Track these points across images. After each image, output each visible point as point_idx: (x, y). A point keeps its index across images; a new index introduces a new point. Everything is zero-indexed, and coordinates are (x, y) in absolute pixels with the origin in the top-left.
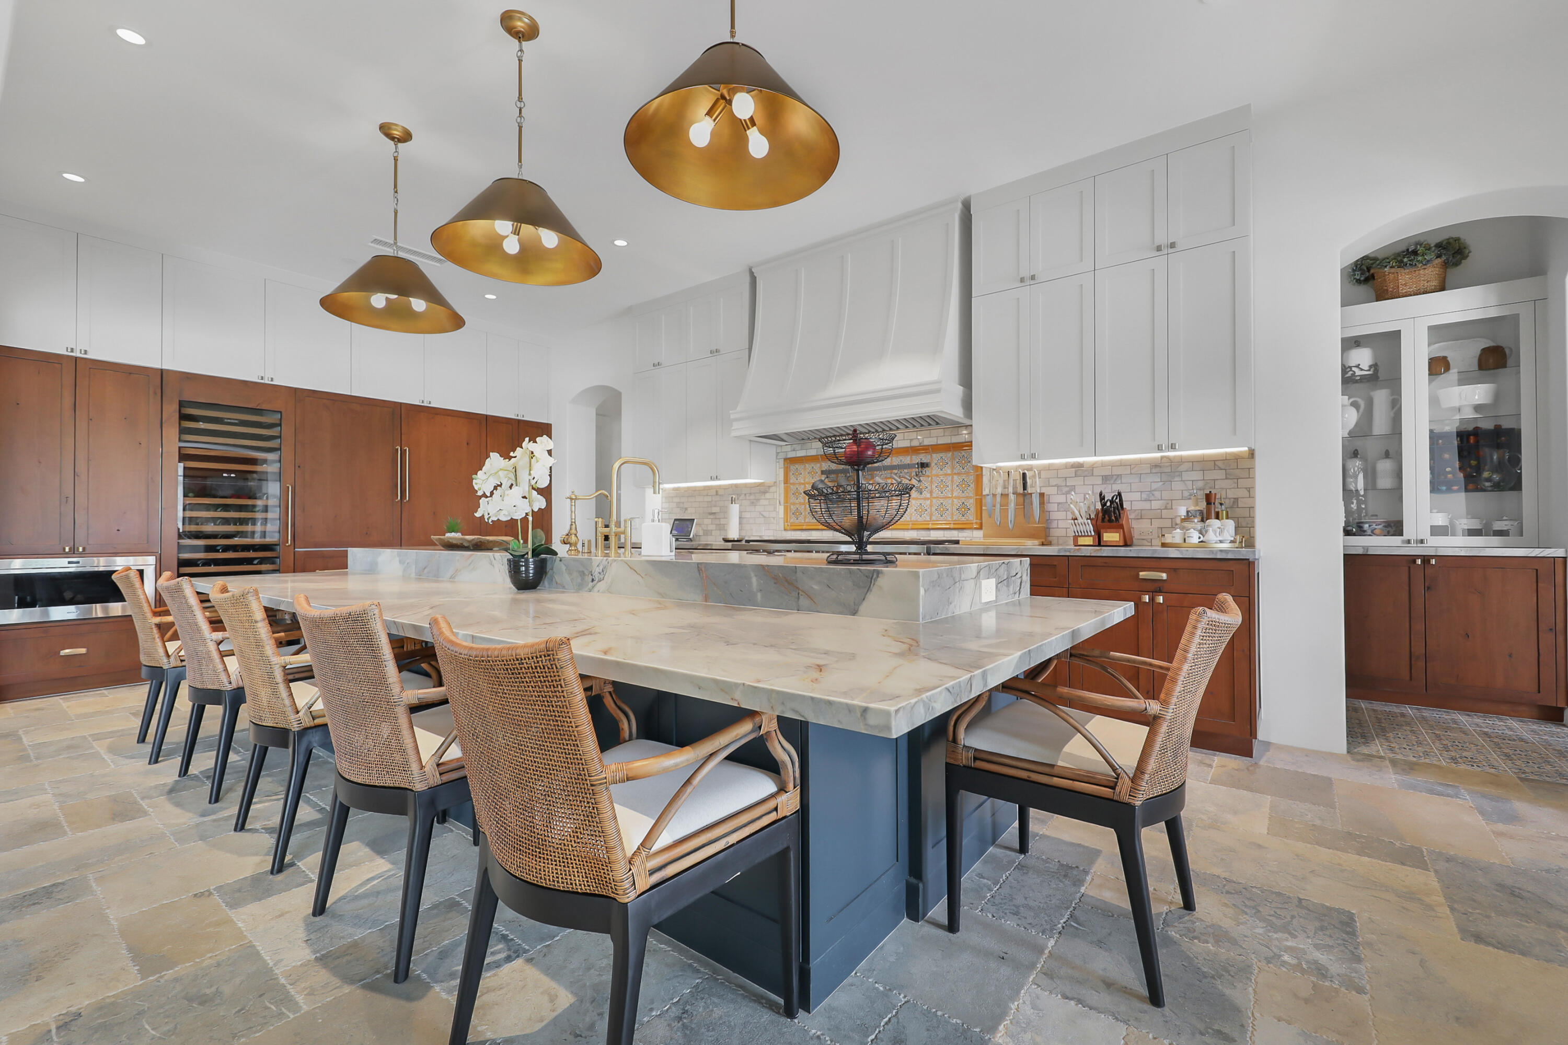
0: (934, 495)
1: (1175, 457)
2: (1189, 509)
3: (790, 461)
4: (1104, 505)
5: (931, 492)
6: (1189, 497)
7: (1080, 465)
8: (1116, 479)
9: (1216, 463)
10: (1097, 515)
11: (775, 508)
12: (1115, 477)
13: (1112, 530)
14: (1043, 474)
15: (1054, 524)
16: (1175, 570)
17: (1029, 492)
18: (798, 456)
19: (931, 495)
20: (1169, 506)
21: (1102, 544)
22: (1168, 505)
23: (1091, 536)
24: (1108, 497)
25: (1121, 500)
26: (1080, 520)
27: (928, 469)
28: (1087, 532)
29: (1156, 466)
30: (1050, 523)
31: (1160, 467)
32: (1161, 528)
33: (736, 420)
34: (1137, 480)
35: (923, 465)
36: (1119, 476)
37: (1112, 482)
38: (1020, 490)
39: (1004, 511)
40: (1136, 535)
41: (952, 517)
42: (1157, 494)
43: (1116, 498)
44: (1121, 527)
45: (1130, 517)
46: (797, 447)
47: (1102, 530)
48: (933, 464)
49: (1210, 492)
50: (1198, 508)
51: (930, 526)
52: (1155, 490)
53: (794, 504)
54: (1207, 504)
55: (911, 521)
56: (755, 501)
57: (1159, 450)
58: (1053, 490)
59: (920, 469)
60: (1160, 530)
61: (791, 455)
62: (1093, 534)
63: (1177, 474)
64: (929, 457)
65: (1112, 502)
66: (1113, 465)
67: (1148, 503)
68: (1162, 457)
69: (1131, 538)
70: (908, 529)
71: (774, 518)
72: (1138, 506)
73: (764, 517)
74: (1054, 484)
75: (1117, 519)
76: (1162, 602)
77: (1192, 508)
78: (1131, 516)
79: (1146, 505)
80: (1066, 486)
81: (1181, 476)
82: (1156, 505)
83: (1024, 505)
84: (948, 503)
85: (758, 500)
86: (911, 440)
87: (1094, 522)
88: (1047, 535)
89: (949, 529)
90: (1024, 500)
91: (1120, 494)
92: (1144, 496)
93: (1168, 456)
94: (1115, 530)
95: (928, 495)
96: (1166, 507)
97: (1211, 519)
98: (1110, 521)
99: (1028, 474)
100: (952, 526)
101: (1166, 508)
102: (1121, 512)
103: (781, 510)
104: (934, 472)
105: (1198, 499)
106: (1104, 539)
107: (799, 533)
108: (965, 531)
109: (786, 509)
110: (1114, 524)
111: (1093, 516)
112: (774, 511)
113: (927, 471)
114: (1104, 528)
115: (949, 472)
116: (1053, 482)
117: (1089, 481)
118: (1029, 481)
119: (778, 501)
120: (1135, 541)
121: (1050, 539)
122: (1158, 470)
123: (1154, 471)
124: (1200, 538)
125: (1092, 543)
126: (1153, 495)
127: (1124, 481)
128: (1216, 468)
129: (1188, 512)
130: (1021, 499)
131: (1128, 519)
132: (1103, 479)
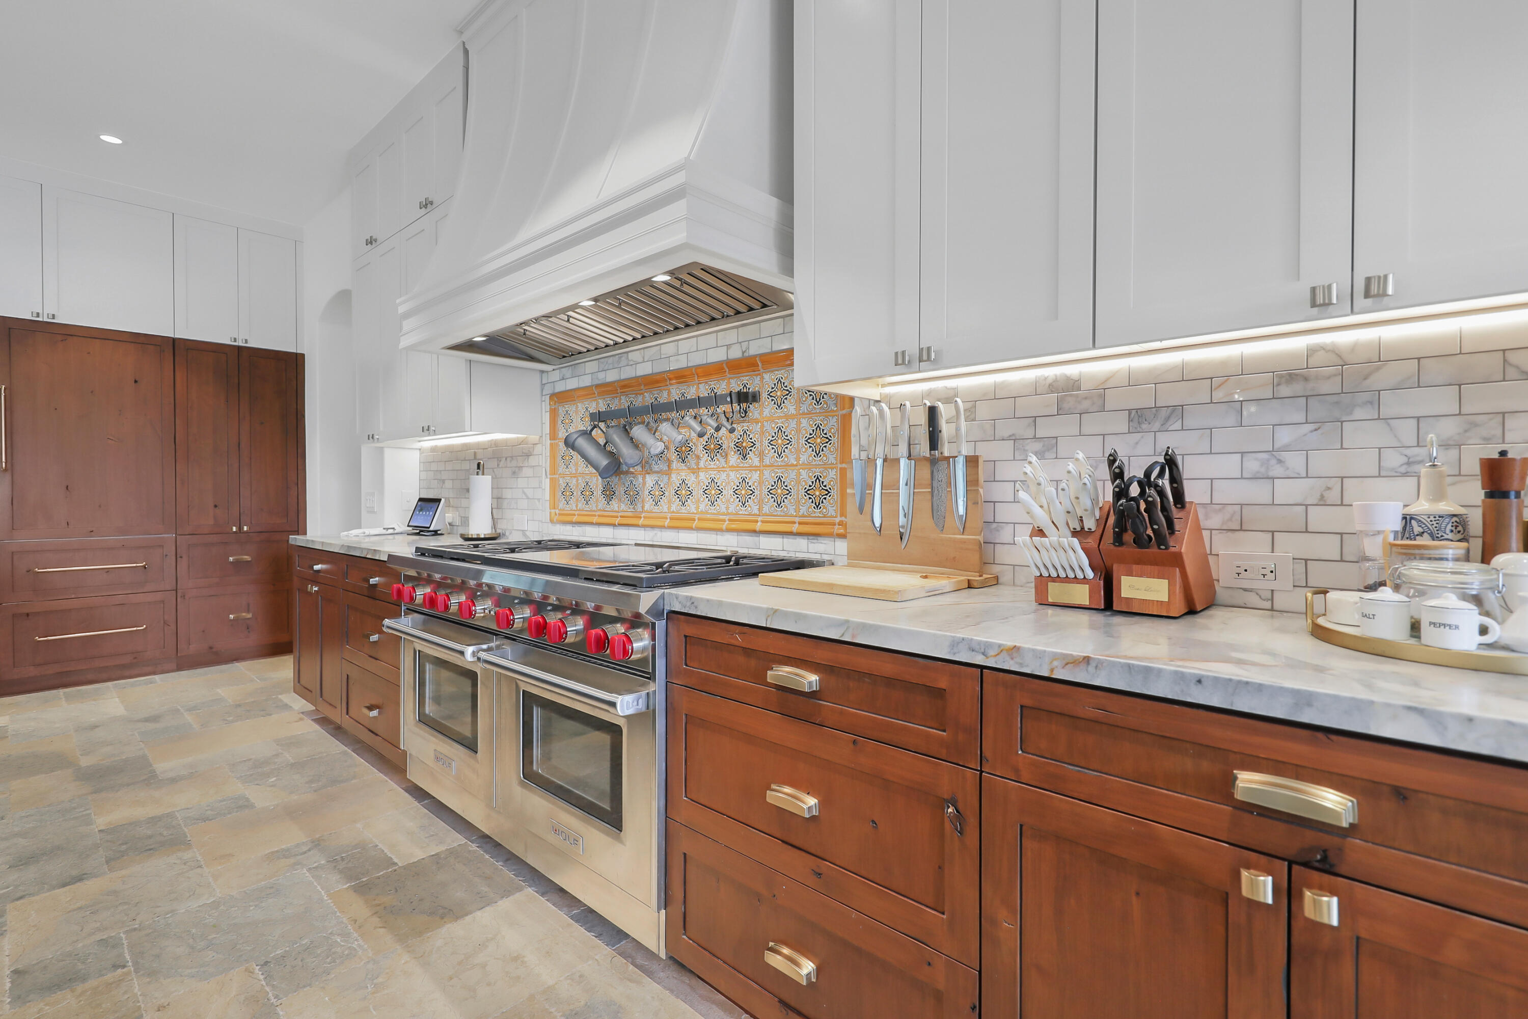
0: (767, 461)
1: (1355, 347)
2: (1412, 510)
3: (560, 398)
4: (1121, 493)
5: (761, 455)
6: (1403, 469)
7: (1072, 385)
8: (1168, 419)
9: (1511, 356)
10: (1102, 522)
11: (541, 482)
12: (1164, 413)
13: (1148, 568)
14: (983, 411)
15: (1005, 535)
16: (1400, 794)
17: (946, 454)
18: (568, 388)
19: (761, 460)
20: (1333, 497)
21: (1116, 607)
22: (1327, 494)
23: (1085, 580)
24: (1135, 470)
25: (1175, 480)
26: (1053, 537)
27: (756, 405)
28: (1073, 570)
29: (1291, 377)
30: (997, 530)
31: (1306, 379)
32: (1306, 560)
33: (407, 315)
34: (1231, 420)
35: (745, 398)
36: (1178, 411)
37: (1157, 425)
38: (923, 448)
39: (889, 496)
40: (1223, 575)
41: (797, 510)
42: (1295, 461)
43: (1161, 474)
44: (1177, 560)
45: (1204, 523)
46: (567, 372)
47: (1115, 567)
48: (764, 395)
49: (1503, 453)
50: (1445, 507)
51: (759, 526)
52: (1286, 449)
53: (563, 476)
54: (1490, 495)
55: (728, 514)
56: (517, 470)
57: (1314, 305)
58: (1004, 450)
59: (736, 406)
60: (1301, 567)
61: (560, 387)
62: (1090, 574)
63: (1365, 397)
64: (757, 380)
65: (1145, 483)
66: (1158, 379)
67: (1265, 486)
68: (1312, 351)
69: (1210, 584)
70: (721, 530)
71: (539, 500)
72: (1228, 493)
73: (528, 498)
74: (1006, 434)
75: (1161, 540)
76: (1335, 922)
77: (1423, 507)
78: (1211, 521)
79: (1258, 492)
80: (1035, 437)
81: (1375, 401)
82: (1287, 491)
83: (932, 487)
84: (790, 477)
85: (520, 468)
86: (728, 346)
87: (1092, 542)
88: (984, 563)
89: (790, 534)
90: (932, 473)
91: (1171, 462)
92: (1253, 465)
93: (1333, 344)
94: (1155, 569)
95: (756, 461)
96: (1322, 497)
97: (1507, 550)
98: (1140, 542)
99: (944, 411)
100: (795, 528)
101: (1322, 502)
102: (1175, 513)
103: (546, 483)
104: (766, 412)
105: (1441, 476)
106: (1124, 594)
107: (569, 528)
108: (821, 539)
109: (553, 484)
110: (1154, 550)
111: (1090, 524)
112: (540, 488)
113: (754, 410)
114: (1121, 560)
115: (792, 410)
116: (1004, 429)
117: (1093, 424)
118: (946, 429)
119: (544, 469)
120: (1221, 594)
121: (996, 569)
122: (1297, 388)
123: (1285, 391)
124: (1484, 631)
125: (1086, 602)
126: (1280, 461)
127: (1188, 423)
128: (1511, 372)
129: (1407, 519)
130: (925, 472)
131: (1198, 529)
132: (1130, 420)
